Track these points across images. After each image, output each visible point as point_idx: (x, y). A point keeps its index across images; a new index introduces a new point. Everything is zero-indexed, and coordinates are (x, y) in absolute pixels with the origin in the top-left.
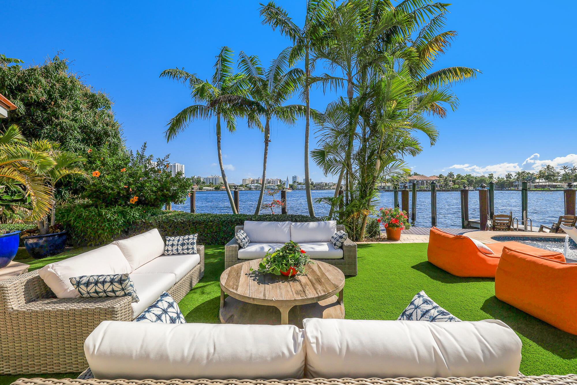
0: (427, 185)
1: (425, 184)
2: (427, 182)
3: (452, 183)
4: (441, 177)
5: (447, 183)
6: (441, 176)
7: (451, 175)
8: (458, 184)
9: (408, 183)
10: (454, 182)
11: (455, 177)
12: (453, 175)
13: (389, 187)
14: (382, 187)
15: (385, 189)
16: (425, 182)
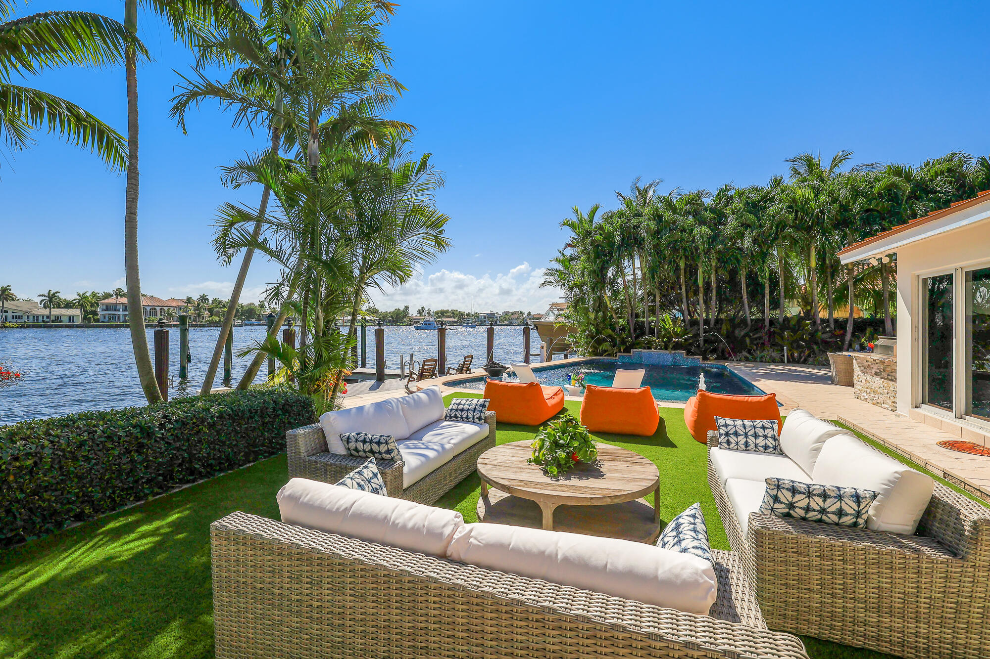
0: (161, 315)
1: (159, 313)
2: (161, 309)
3: (207, 312)
4: (190, 303)
5: (200, 312)
6: (189, 300)
7: (204, 298)
8: (217, 314)
9: (121, 310)
10: (211, 311)
11: (210, 302)
12: (207, 300)
13: (71, 318)
14: (53, 318)
15: (61, 322)
16: (158, 309)
